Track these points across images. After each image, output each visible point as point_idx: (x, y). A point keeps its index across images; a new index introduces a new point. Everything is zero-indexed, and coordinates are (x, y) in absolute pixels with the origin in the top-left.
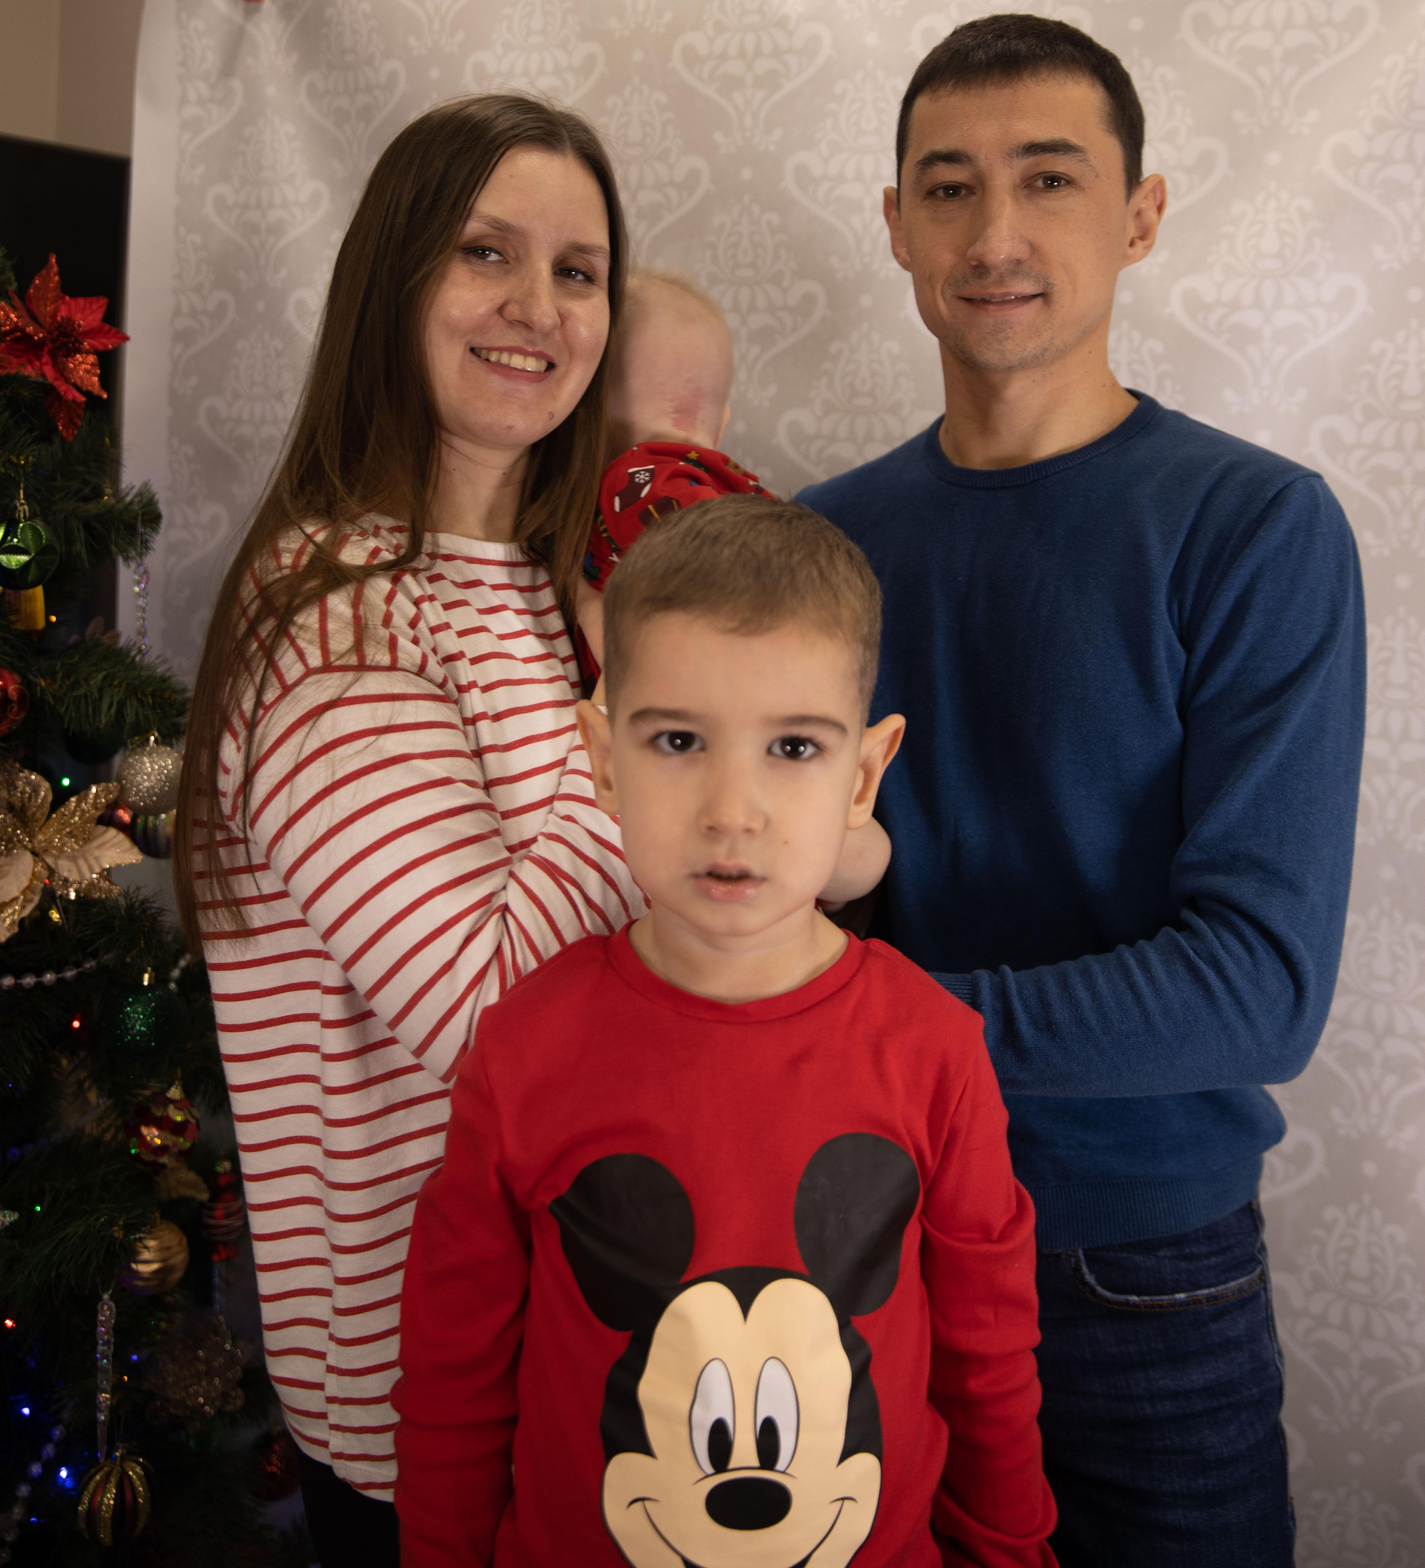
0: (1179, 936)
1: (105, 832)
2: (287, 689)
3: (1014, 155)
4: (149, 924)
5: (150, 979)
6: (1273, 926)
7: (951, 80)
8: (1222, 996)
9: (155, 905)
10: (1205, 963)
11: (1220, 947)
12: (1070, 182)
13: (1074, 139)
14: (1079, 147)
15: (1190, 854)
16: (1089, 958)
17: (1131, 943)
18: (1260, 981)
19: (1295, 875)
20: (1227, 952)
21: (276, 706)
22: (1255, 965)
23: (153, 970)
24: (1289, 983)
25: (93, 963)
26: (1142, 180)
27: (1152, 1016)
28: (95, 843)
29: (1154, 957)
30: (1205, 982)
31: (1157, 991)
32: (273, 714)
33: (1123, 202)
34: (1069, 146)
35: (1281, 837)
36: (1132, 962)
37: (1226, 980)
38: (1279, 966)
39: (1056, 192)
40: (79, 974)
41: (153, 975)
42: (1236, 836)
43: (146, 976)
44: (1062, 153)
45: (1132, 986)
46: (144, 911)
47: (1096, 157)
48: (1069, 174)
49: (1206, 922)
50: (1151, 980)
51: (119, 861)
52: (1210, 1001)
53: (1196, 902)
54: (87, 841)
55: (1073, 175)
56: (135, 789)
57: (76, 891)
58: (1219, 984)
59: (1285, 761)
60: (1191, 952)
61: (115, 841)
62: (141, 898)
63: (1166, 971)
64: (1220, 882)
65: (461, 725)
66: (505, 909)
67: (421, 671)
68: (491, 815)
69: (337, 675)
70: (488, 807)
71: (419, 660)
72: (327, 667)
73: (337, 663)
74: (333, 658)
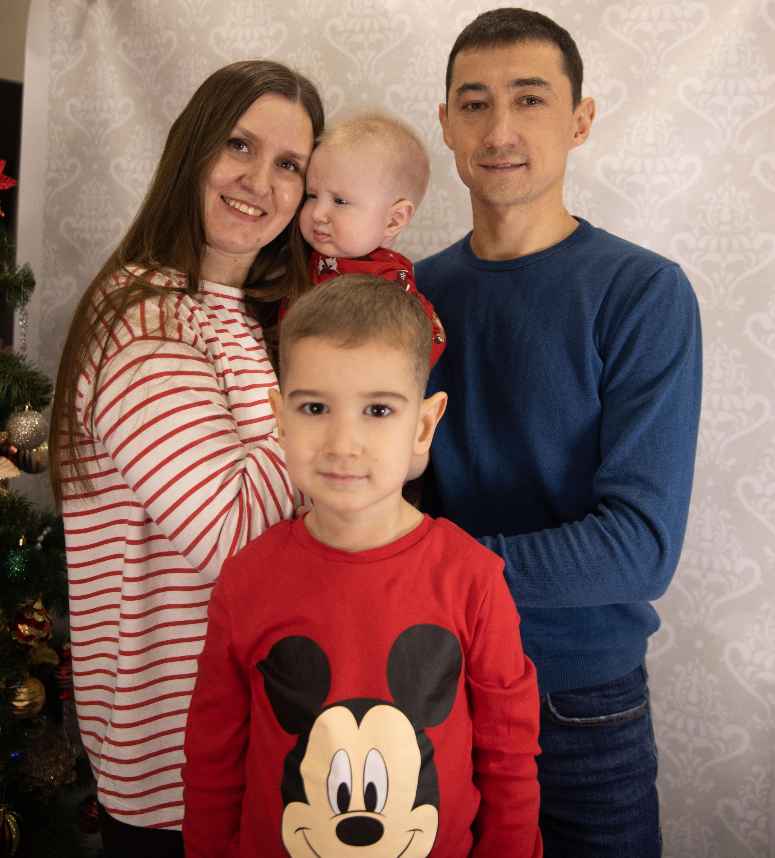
0: (596, 519)
2: (120, 348)
3: (510, 86)
4: (23, 511)
5: (23, 542)
6: (647, 514)
7: (476, 44)
8: (619, 552)
9: (27, 500)
10: (610, 534)
11: (618, 525)
12: (541, 101)
13: (543, 78)
14: (546, 82)
15: (603, 473)
16: (547, 531)
17: (570, 523)
18: (640, 544)
19: (660, 485)
20: (622, 528)
21: (114, 357)
22: (637, 535)
23: (25, 537)
24: (656, 545)
26: (581, 100)
27: (580, 563)
29: (582, 531)
30: (610, 544)
31: (584, 549)
33: (571, 113)
34: (541, 81)
35: (653, 464)
36: (570, 533)
37: (621, 544)
38: (651, 536)
39: (533, 107)
41: (25, 539)
42: (628, 464)
43: (21, 540)
44: (537, 85)
45: (570, 546)
46: (20, 504)
47: (556, 88)
48: (541, 97)
49: (611, 512)
50: (580, 543)
51: (7, 476)
52: (612, 555)
53: (606, 500)
55: (543, 98)
56: (17, 435)
58: (618, 546)
59: (656, 422)
60: (602, 528)
61: (5, 464)
62: (19, 496)
63: (589, 538)
64: (618, 489)
65: (215, 376)
66: (244, 471)
67: (194, 344)
68: (232, 422)
69: (150, 341)
70: (231, 418)
71: (193, 339)
72: (145, 337)
73: (151, 335)
74: (148, 332)
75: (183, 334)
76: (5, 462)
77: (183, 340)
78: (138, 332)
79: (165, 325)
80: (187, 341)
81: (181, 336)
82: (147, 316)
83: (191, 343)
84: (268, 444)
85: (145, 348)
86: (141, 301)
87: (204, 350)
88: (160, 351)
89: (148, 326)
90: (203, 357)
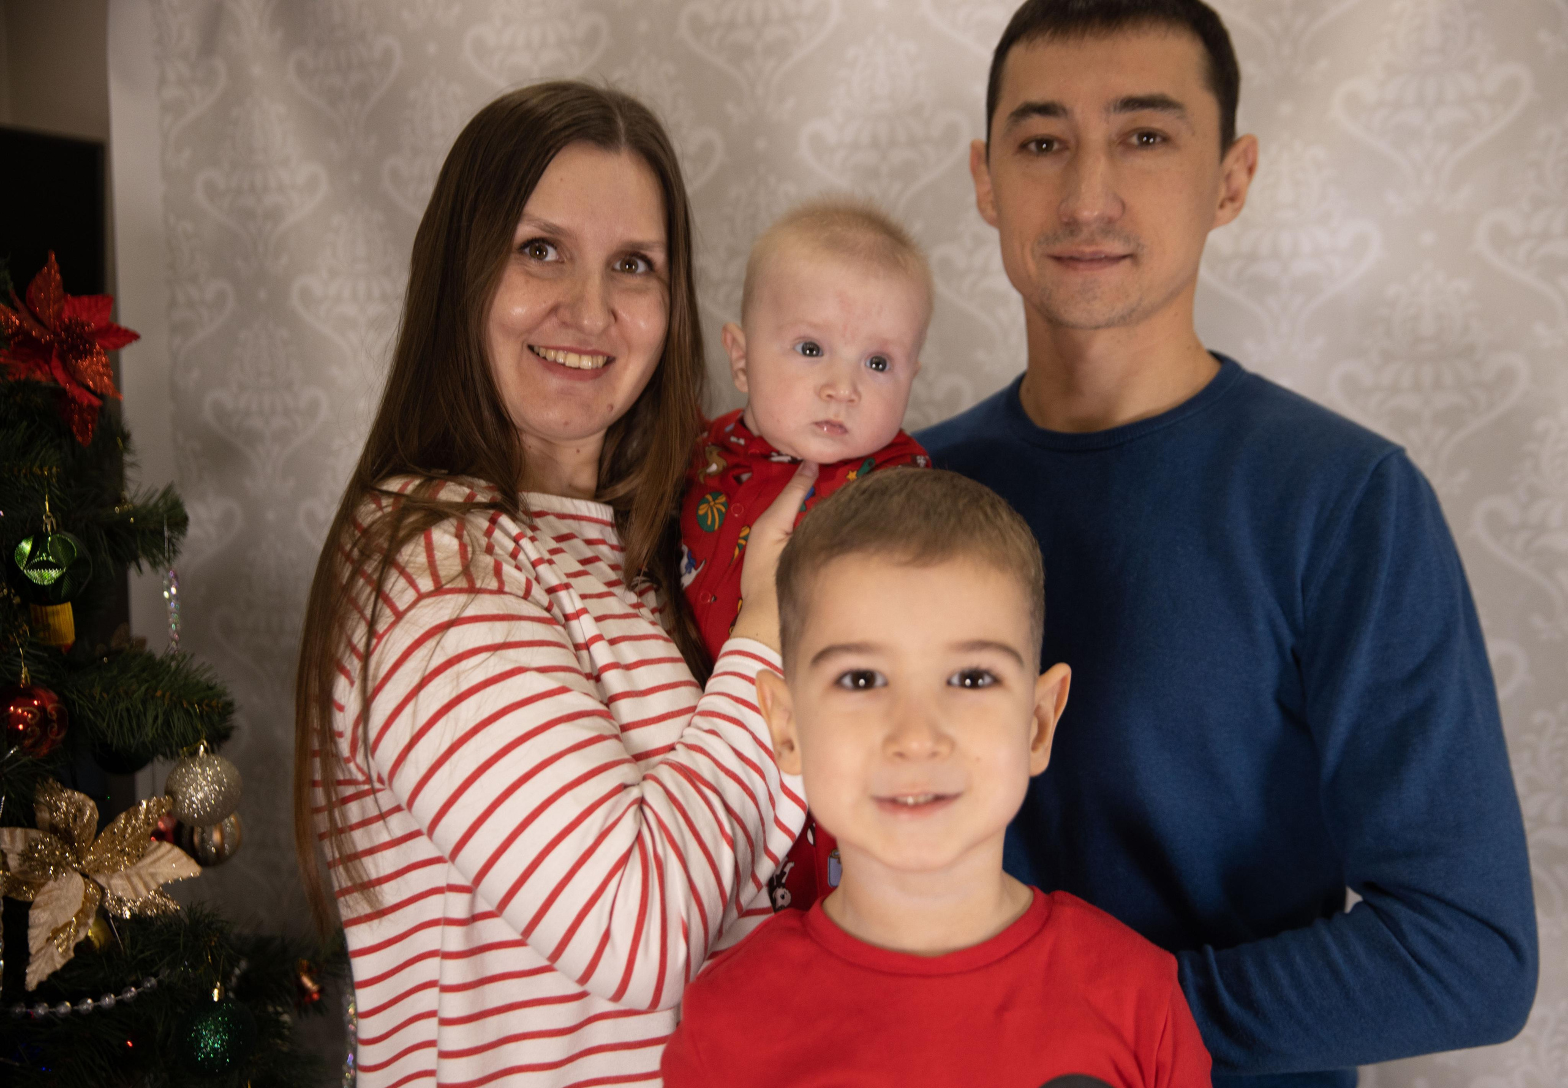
1: (159, 847)
2: (399, 616)
3: (1111, 110)
4: (215, 939)
5: (220, 994)
7: (1049, 29)
9: (220, 919)
12: (1166, 140)
13: (1172, 95)
14: (1177, 103)
21: (390, 632)
23: (222, 985)
25: (153, 981)
26: (1235, 140)
28: (148, 860)
32: (388, 640)
33: (1217, 163)
34: (1168, 101)
39: (1151, 149)
40: (139, 994)
41: (223, 990)
43: (216, 992)
44: (1160, 109)
46: (209, 925)
47: (1193, 115)
48: (1166, 130)
51: (174, 878)
54: (141, 857)
55: (1169, 133)
56: (187, 801)
57: (130, 909)
61: (171, 855)
62: (205, 912)
65: (572, 648)
66: (641, 802)
67: (527, 595)
68: (611, 724)
69: (448, 597)
70: (607, 715)
71: (523, 585)
72: (439, 590)
73: (448, 586)
74: (443, 582)
75: (505, 578)
76: (169, 852)
77: (507, 589)
78: (426, 584)
79: (472, 569)
80: (515, 591)
81: (501, 583)
82: (438, 555)
83: (521, 593)
84: (681, 756)
85: (441, 608)
86: (424, 528)
87: (546, 604)
88: (470, 612)
89: (442, 573)
90: (546, 615)
